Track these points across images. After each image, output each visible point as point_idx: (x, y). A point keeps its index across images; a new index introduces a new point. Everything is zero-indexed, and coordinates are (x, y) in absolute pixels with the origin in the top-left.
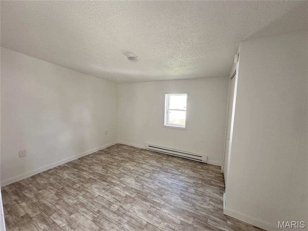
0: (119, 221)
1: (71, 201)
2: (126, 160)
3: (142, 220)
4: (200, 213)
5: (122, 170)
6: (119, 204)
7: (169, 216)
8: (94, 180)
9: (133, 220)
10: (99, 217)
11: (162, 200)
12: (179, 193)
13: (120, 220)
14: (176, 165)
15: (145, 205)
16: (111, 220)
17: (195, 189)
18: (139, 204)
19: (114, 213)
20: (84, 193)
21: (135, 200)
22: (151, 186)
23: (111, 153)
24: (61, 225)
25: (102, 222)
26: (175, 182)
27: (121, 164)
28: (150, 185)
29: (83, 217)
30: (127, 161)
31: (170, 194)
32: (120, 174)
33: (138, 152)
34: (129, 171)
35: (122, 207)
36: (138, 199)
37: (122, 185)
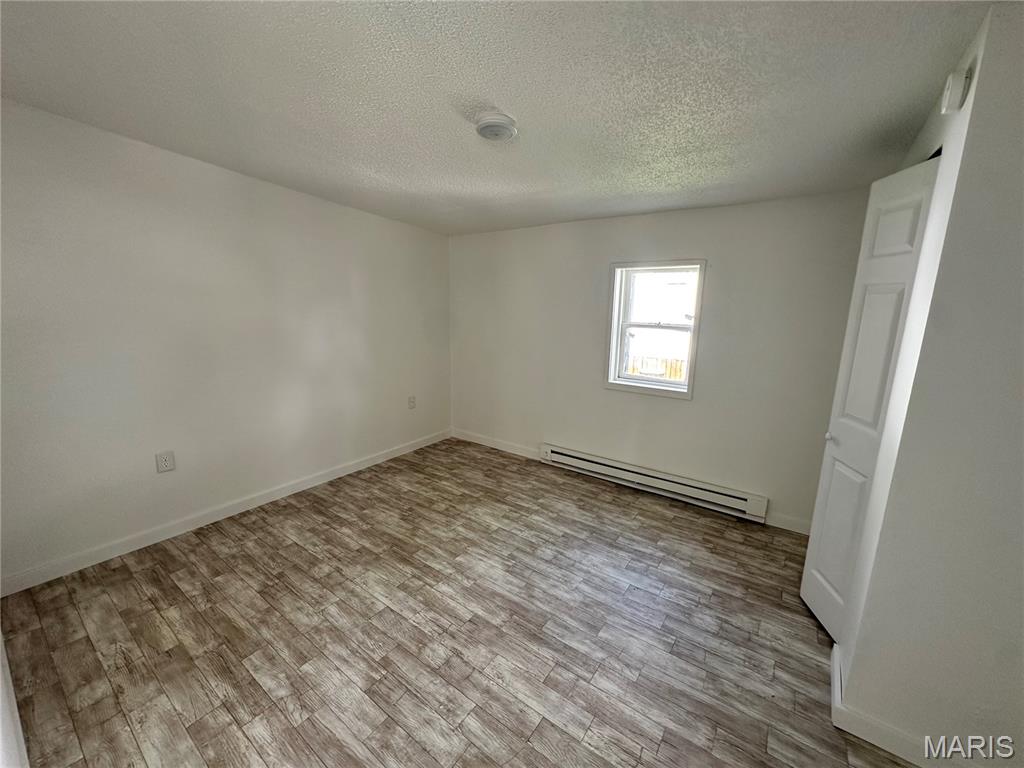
0: (450, 701)
1: (305, 620)
2: (475, 495)
3: (525, 709)
4: (739, 711)
5: (461, 529)
6: (449, 642)
7: (621, 705)
8: (374, 556)
9: (495, 704)
10: (386, 682)
11: (595, 643)
12: (657, 624)
13: (451, 697)
14: (648, 522)
15: (536, 655)
16: (425, 695)
17: (718, 618)
18: (513, 649)
19: (435, 671)
20: (342, 594)
21: (501, 635)
22: (559, 593)
23: (429, 469)
24: (274, 694)
25: (394, 697)
26: (646, 583)
27: (458, 507)
28: (555, 586)
29: (338, 675)
30: (478, 500)
31: (626, 627)
32: (456, 540)
33: (515, 468)
34: (483, 535)
35: (459, 655)
36: (512, 633)
37: (460, 578)
